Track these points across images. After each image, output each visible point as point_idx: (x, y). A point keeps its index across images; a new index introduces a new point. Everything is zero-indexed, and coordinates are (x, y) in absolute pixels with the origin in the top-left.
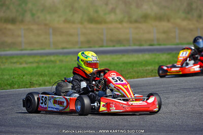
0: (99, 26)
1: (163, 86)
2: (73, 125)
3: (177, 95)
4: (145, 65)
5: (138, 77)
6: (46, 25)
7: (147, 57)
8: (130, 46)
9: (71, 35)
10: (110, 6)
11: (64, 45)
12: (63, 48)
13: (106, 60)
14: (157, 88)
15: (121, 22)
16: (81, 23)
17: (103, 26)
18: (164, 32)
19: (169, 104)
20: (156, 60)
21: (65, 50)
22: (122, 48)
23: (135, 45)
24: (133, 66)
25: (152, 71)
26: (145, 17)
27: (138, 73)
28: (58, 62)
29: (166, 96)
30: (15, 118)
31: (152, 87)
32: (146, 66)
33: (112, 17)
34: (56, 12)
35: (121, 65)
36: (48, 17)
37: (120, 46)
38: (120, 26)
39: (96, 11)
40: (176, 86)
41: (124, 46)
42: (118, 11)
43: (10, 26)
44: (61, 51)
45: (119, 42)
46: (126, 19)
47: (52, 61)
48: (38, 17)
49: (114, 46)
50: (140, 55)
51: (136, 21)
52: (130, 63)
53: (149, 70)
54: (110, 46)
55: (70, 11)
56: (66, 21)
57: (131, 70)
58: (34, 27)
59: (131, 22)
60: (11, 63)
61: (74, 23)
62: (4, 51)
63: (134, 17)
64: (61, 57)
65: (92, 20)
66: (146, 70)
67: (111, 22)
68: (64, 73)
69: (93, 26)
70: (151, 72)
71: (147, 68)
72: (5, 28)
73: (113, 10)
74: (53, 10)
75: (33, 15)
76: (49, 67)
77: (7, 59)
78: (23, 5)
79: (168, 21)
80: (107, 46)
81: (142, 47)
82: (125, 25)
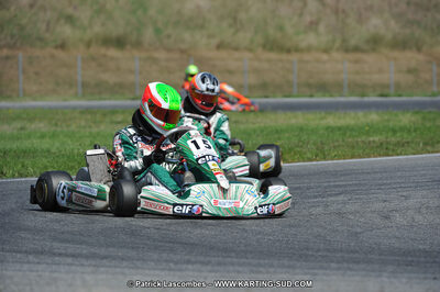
0: (284, 56)
1: (399, 174)
3: (425, 192)
4: (368, 134)
5: (352, 157)
6: (182, 51)
7: (374, 117)
8: (341, 96)
9: (230, 72)
10: (308, 19)
13: (293, 121)
14: (387, 179)
15: (326, 51)
16: (250, 50)
17: (294, 57)
18: (410, 71)
19: (408, 209)
20: (391, 124)
22: (327, 99)
23: (351, 94)
24: (344, 134)
25: (381, 144)
26: (375, 42)
27: (353, 147)
29: (405, 194)
30: (110, 229)
31: (379, 175)
32: (370, 136)
33: (311, 39)
34: (202, 27)
35: (322, 132)
36: (187, 36)
37: (323, 96)
38: (325, 57)
39: (281, 28)
40: (424, 175)
41: (331, 96)
42: (322, 28)
43: (113, 52)
45: (323, 88)
46: (337, 44)
48: (169, 37)
49: (311, 96)
50: (360, 114)
51: (357, 49)
52: (340, 129)
53: (374, 141)
54: (306, 96)
55: (230, 26)
56: (221, 46)
57: (341, 143)
58: (161, 55)
59: (347, 50)
60: (112, 122)
61: (237, 49)
62: (101, 99)
63: (353, 42)
65: (271, 45)
66: (370, 142)
67: (309, 49)
69: (273, 56)
70: (377, 147)
71: (371, 139)
72: (105, 56)
73: (313, 25)
74: (196, 22)
75: (158, 31)
77: (105, 115)
78: (140, 13)
79: (419, 50)
80: (298, 96)
81: (366, 99)
82: (336, 55)
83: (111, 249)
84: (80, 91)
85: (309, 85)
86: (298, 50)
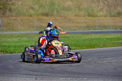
0: (94, 18)
2: (77, 72)
5: (114, 47)
6: (65, 17)
7: (119, 35)
8: (110, 29)
9: (78, 23)
10: (100, 8)
11: (75, 28)
12: (74, 30)
13: (97, 37)
15: (106, 16)
16: (84, 16)
17: (96, 18)
21: (75, 31)
22: (106, 30)
23: (113, 29)
26: (119, 14)
27: (114, 44)
28: (71, 37)
30: (46, 67)
31: (121, 52)
32: (118, 41)
33: (101, 13)
34: (70, 10)
35: (105, 39)
36: (66, 13)
37: (105, 29)
38: (105, 18)
39: (92, 10)
41: (107, 29)
42: (104, 10)
43: (45, 18)
44: (73, 31)
45: (105, 27)
46: (108, 15)
47: (67, 37)
48: (61, 13)
49: (102, 29)
50: (115, 34)
51: (114, 16)
52: (110, 39)
53: (120, 42)
55: (78, 10)
56: (76, 15)
57: (110, 43)
58: (59, 18)
59: (111, 16)
61: (80, 16)
63: (113, 14)
64: (72, 35)
65: (90, 15)
66: (118, 42)
67: (101, 16)
68: (73, 43)
69: (90, 18)
70: (121, 44)
71: (119, 41)
72: (43, 19)
73: (102, 10)
74: (68, 9)
75: (58, 11)
76: (66, 40)
78: (53, 6)
80: (98, 30)
81: (117, 30)
82: (108, 18)
83: (46, 73)
84: (36, 28)
85: (101, 26)
86: (97, 16)
